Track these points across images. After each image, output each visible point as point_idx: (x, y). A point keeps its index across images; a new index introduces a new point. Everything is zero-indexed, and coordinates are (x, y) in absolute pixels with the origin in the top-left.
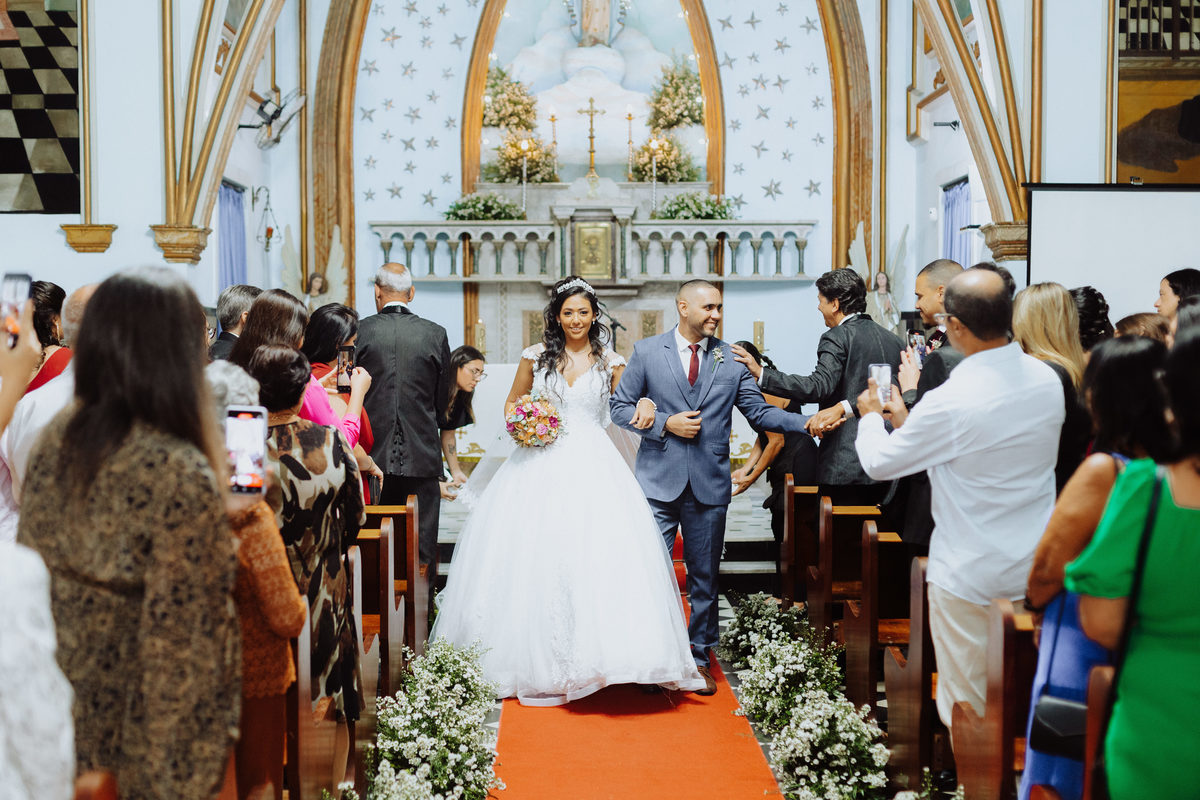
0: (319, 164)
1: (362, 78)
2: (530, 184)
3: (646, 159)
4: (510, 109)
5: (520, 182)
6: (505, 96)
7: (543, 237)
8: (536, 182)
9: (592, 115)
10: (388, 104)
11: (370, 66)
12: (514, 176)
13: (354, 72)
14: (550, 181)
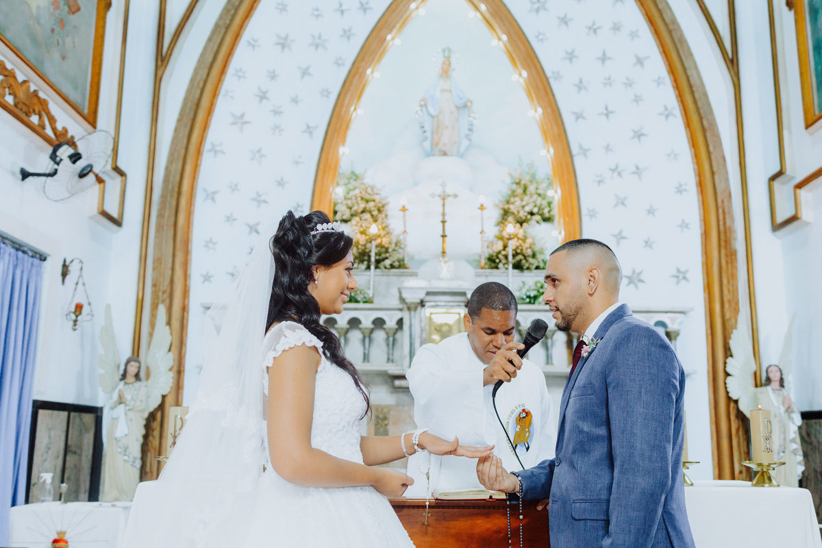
0: (158, 246)
1: (207, 160)
2: (377, 270)
3: (499, 246)
4: (362, 205)
5: (368, 268)
6: (357, 191)
7: (391, 323)
8: (386, 268)
9: (444, 199)
10: (234, 188)
11: (218, 148)
12: (362, 261)
13: (199, 152)
14: (399, 267)
